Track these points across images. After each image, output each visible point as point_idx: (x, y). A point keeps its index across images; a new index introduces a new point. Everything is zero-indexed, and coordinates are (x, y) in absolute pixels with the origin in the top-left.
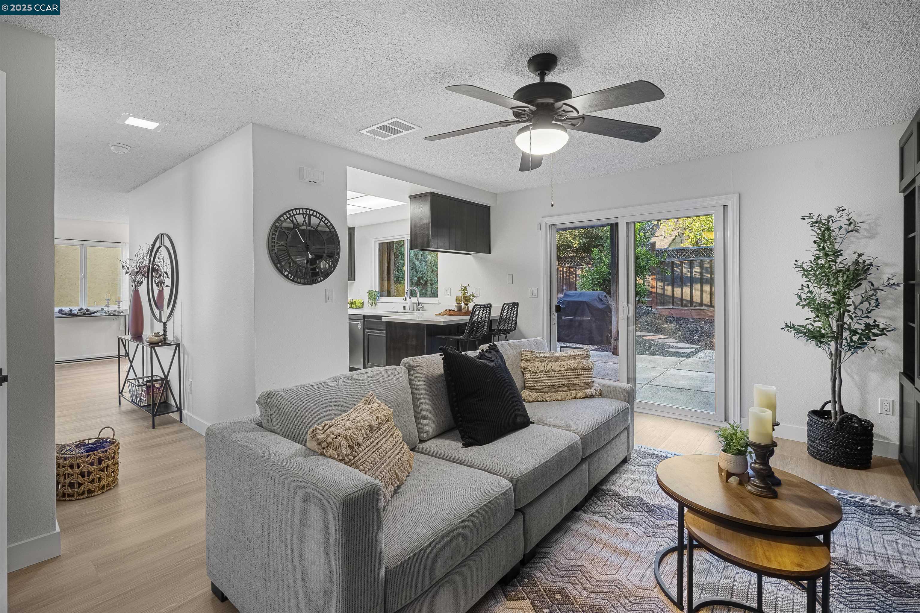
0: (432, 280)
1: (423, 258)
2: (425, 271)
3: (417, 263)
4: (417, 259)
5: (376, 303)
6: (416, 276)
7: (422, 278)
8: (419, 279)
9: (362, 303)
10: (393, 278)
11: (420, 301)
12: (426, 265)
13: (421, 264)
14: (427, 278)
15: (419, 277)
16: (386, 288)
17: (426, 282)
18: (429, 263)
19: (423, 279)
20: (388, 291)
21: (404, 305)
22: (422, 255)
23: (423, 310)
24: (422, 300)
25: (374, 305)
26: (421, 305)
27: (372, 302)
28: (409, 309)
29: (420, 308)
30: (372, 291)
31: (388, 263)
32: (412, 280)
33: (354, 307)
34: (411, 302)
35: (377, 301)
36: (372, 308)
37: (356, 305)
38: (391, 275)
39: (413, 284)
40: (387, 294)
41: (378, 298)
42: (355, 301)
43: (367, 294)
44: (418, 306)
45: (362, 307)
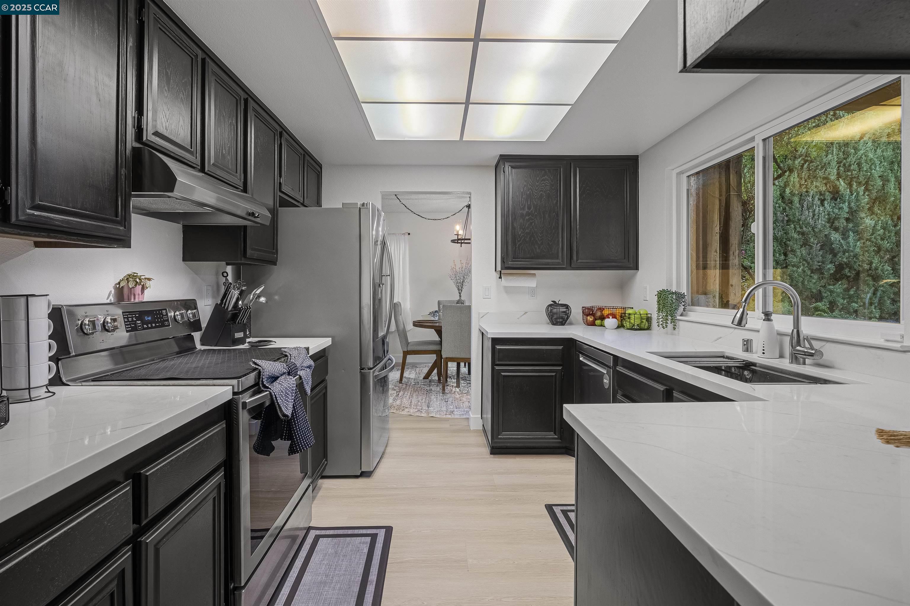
1: (851, 225)
3: (835, 236)
4: (836, 229)
5: (674, 321)
6: (831, 262)
7: (849, 265)
8: (840, 267)
9: (649, 319)
10: (734, 260)
11: (805, 330)
13: (845, 238)
15: (840, 264)
21: (748, 335)
22: (847, 220)
23: (821, 362)
25: (670, 326)
26: (810, 344)
27: (667, 319)
28: (764, 353)
29: (805, 355)
30: (668, 291)
31: (722, 225)
32: (808, 263)
33: (629, 327)
34: (771, 328)
35: (678, 317)
36: (667, 333)
37: (632, 321)
38: (731, 253)
39: (812, 275)
40: (717, 300)
41: (684, 310)
42: (630, 314)
43: (656, 298)
44: (798, 348)
45: (649, 328)
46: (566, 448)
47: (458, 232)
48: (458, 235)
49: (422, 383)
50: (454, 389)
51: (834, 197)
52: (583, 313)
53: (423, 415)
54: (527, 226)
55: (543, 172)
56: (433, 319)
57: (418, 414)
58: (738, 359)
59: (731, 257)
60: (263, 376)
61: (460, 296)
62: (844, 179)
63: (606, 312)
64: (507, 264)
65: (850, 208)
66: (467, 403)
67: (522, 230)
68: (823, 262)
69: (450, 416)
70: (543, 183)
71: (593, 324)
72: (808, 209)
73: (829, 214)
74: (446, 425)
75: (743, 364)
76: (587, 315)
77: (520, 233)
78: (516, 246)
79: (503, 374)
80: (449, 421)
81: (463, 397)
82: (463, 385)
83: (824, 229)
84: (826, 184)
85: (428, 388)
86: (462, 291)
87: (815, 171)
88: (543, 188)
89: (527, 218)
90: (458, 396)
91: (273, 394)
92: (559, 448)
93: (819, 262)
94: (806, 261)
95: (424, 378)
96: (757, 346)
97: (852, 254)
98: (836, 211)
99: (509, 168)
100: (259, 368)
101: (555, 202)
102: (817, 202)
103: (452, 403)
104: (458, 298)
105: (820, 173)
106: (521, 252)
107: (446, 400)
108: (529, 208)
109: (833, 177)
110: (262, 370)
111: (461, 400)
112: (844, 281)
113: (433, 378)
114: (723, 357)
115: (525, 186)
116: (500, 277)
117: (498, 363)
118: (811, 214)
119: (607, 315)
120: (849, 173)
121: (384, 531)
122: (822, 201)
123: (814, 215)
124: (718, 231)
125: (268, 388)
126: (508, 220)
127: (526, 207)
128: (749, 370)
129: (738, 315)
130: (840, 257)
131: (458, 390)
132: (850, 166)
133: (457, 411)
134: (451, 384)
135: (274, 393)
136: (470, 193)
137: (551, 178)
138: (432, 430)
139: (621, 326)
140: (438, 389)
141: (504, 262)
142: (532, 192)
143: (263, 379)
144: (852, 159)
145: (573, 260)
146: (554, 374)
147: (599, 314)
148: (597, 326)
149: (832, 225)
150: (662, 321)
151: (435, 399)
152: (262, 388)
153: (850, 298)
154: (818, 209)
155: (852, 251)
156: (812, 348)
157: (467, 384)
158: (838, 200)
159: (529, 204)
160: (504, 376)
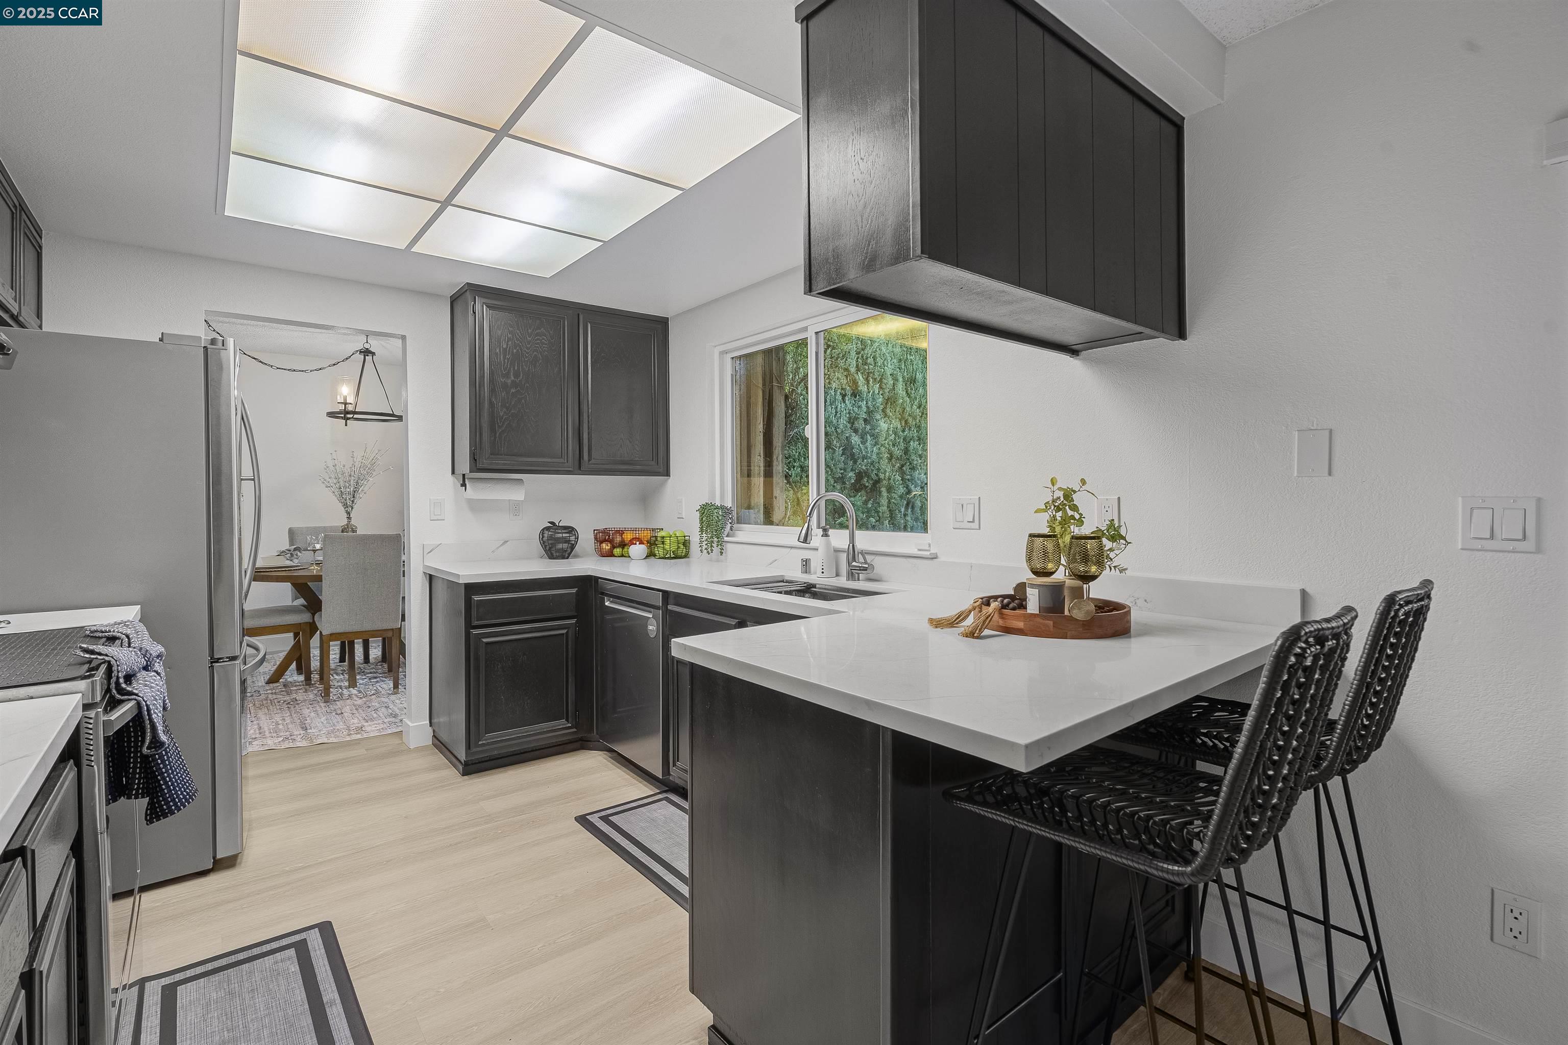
0: (889, 479)
1: (868, 427)
2: (874, 457)
3: (855, 439)
4: (856, 431)
5: (721, 543)
6: (852, 470)
7: (867, 474)
8: (860, 476)
9: (686, 544)
10: (779, 467)
11: (860, 545)
12: (876, 444)
13: (864, 442)
14: (877, 475)
15: (860, 473)
16: (759, 498)
17: (878, 481)
18: (881, 440)
19: (869, 477)
20: (765, 507)
21: (806, 554)
22: (865, 420)
23: (871, 576)
24: (866, 540)
25: (716, 550)
26: (865, 559)
27: (712, 542)
28: (823, 573)
29: (860, 570)
30: (712, 505)
31: (765, 423)
32: (832, 470)
33: (662, 556)
34: (828, 544)
35: (725, 538)
36: (711, 560)
37: (667, 547)
38: (775, 457)
39: (835, 485)
40: (762, 516)
41: (731, 529)
42: (663, 537)
43: (698, 514)
44: (854, 564)
45: (686, 556)
46: (581, 739)
47: (345, 398)
48: (345, 404)
49: (270, 691)
50: (345, 692)
51: (853, 393)
52: (596, 538)
53: (299, 744)
54: (513, 403)
55: (538, 321)
56: (288, 563)
57: (287, 745)
58: (797, 582)
59: (775, 463)
60: (118, 672)
61: (349, 518)
62: (862, 373)
63: (628, 536)
64: (481, 463)
65: (868, 407)
66: (384, 710)
67: (505, 410)
68: (845, 470)
69: (359, 736)
70: (538, 339)
71: (610, 554)
72: (831, 405)
73: (849, 413)
74: (360, 751)
75: (804, 586)
76: (601, 542)
77: (501, 414)
78: (496, 434)
79: (484, 640)
80: (359, 743)
81: (370, 701)
82: (361, 682)
83: (845, 430)
84: (846, 376)
85: (287, 698)
86: (352, 508)
87: (837, 359)
88: (537, 347)
89: (513, 390)
90: (359, 702)
91: (144, 703)
92: (570, 742)
93: (841, 470)
94: (830, 468)
95: (269, 682)
96: (815, 565)
97: (869, 461)
98: (856, 409)
99: (483, 307)
100: (107, 658)
101: (556, 370)
102: (839, 398)
103: (353, 714)
104: (345, 522)
105: (841, 363)
106: (504, 444)
107: (339, 712)
108: (517, 375)
109: (853, 370)
110: (113, 662)
111: (369, 707)
112: (863, 492)
113: (289, 680)
114: (783, 581)
115: (509, 339)
116: (464, 485)
117: (476, 623)
118: (834, 411)
119: (630, 541)
120: (867, 367)
121: (318, 934)
122: (844, 396)
123: (836, 412)
124: (761, 430)
125: (131, 693)
126: (482, 393)
127: (512, 374)
128: (810, 593)
129: (804, 532)
130: (860, 464)
131: (354, 691)
132: (867, 358)
133: (370, 725)
134: (336, 684)
135: (146, 702)
136: (403, 338)
137: (549, 333)
138: (333, 764)
139: (651, 555)
140: (311, 696)
141: (476, 460)
142: (521, 350)
143: (118, 678)
144: (869, 351)
145: (583, 459)
146: (564, 631)
147: (618, 539)
148: (616, 557)
149: (852, 426)
150: (706, 545)
151: (313, 714)
152: (118, 697)
153: (868, 512)
154: (840, 405)
155: (870, 458)
156: (866, 563)
157: (370, 679)
158: (858, 397)
159: (516, 369)
160: (487, 643)
